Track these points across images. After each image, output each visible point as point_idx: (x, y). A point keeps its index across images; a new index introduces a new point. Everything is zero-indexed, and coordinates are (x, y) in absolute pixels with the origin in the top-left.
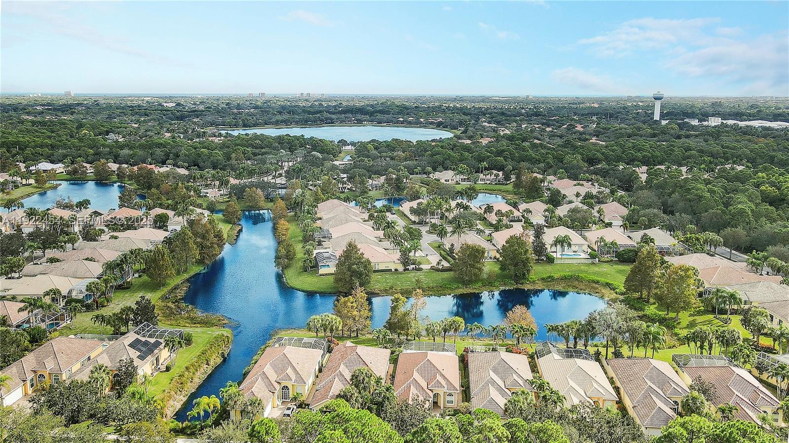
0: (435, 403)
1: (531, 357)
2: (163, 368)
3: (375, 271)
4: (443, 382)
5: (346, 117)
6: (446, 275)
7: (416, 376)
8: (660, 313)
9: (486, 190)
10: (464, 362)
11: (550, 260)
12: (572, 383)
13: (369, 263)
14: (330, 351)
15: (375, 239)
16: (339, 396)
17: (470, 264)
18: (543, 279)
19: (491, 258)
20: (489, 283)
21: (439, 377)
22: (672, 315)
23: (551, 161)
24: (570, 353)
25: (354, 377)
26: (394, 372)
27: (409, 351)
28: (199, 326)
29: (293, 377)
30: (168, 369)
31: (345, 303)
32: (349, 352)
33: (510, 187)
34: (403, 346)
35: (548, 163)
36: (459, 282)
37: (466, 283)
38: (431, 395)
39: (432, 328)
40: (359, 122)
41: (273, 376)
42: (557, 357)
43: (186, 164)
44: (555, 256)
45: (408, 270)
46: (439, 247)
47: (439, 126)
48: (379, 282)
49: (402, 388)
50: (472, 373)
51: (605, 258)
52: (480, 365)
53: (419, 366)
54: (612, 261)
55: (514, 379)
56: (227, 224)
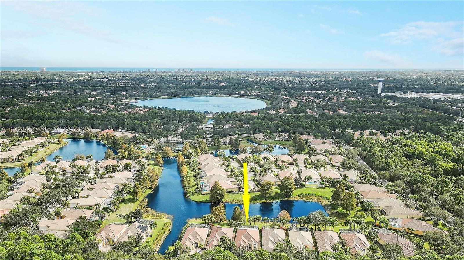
0: (250, 248)
1: (287, 230)
2: (149, 235)
3: (226, 193)
4: (253, 240)
5: (206, 91)
6: (257, 193)
7: (243, 238)
8: (344, 211)
9: (279, 144)
10: (261, 232)
11: (303, 186)
12: (298, 240)
14: (211, 228)
15: (226, 176)
16: (216, 246)
18: (299, 195)
19: (277, 185)
20: (275, 197)
21: (251, 239)
22: (348, 212)
24: (300, 229)
25: (221, 239)
26: (235, 236)
27: (241, 229)
28: (157, 218)
29: (199, 239)
30: (151, 236)
31: (216, 209)
32: (218, 230)
33: (291, 142)
34: (238, 227)
35: (311, 129)
36: (262, 197)
37: (265, 198)
38: (249, 245)
39: (250, 219)
40: (214, 94)
41: (192, 239)
42: (295, 230)
43: (129, 129)
44: (305, 184)
45: (241, 191)
46: (255, 179)
47: (259, 97)
49: (238, 242)
50: (263, 237)
51: (327, 185)
52: (267, 234)
53: (244, 235)
54: (330, 186)
55: (278, 239)
56: (157, 166)
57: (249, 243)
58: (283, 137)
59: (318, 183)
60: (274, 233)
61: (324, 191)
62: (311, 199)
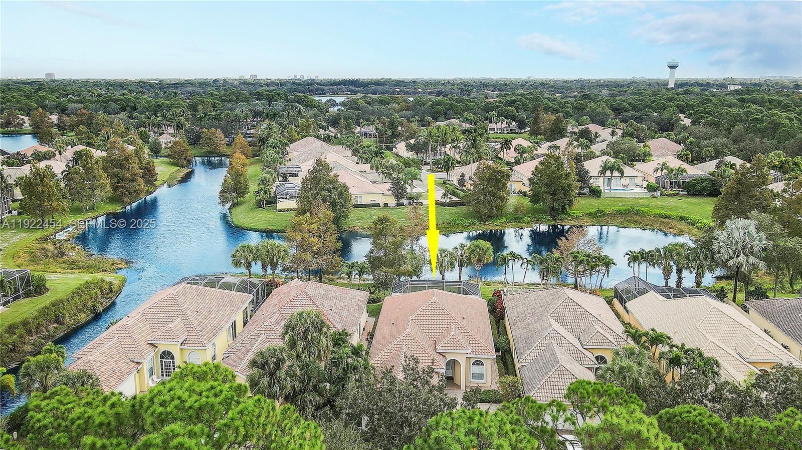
0: (450, 380)
1: (609, 302)
3: (356, 206)
6: (455, 210)
7: (413, 328)
9: (497, 138)
10: (495, 311)
11: (595, 193)
12: (711, 338)
13: (346, 188)
15: (359, 172)
17: (490, 192)
18: (590, 214)
19: (514, 192)
20: (517, 219)
21: (455, 332)
23: (570, 110)
25: (290, 327)
28: (77, 271)
34: (391, 287)
36: (474, 218)
37: (484, 218)
38: (442, 362)
40: (353, 93)
42: (657, 297)
44: (601, 189)
45: (402, 204)
46: (444, 183)
48: (362, 218)
49: (386, 351)
50: (514, 325)
51: (669, 191)
52: (529, 311)
53: (419, 312)
54: (678, 194)
55: (598, 332)
56: (173, 167)
57: (446, 355)
58: (505, 125)
59: (637, 190)
60: (567, 304)
61: (665, 206)
62: (635, 222)
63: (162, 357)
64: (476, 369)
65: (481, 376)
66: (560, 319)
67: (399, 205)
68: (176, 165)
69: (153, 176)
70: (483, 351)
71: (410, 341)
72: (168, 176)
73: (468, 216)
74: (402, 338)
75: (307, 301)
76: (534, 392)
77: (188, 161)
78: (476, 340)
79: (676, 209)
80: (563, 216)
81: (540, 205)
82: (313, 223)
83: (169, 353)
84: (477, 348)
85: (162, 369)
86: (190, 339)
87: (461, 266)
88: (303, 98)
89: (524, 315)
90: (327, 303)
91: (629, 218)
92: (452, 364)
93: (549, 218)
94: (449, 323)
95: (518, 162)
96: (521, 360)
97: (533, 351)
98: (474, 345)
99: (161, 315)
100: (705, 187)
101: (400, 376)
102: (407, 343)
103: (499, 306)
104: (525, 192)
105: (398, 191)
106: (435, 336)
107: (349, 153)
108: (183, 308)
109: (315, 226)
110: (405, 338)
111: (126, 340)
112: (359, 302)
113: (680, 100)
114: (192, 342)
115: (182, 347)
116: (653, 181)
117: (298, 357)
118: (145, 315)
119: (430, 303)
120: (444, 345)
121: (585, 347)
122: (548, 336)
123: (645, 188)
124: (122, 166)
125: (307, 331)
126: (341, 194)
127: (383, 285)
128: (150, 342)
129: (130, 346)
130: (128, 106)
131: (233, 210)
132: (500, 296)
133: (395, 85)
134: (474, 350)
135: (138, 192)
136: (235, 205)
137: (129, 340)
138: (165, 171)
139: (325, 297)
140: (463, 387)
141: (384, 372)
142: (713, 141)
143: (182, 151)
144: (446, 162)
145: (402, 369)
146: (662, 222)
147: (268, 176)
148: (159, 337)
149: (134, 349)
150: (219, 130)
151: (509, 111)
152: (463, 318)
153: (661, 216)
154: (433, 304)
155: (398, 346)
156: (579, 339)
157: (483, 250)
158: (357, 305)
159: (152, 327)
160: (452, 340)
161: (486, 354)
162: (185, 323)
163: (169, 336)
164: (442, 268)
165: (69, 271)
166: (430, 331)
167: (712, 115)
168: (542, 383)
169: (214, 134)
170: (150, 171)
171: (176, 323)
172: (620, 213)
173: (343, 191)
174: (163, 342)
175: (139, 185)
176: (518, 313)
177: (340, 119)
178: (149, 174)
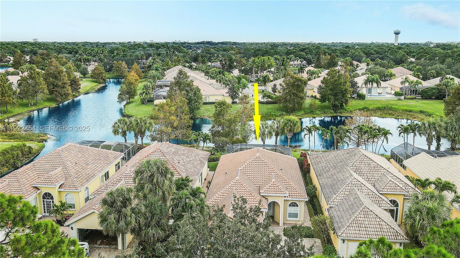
4: (283, 186)
11: (361, 97)
13: (199, 90)
17: (293, 94)
19: (309, 96)
20: (311, 111)
28: (12, 140)
37: (290, 111)
45: (236, 102)
46: (263, 91)
48: (209, 111)
49: (220, 194)
50: (320, 176)
51: (409, 96)
52: (332, 165)
53: (246, 164)
54: (415, 98)
55: (390, 181)
56: (94, 83)
57: (269, 198)
58: (299, 62)
59: (388, 96)
60: (363, 160)
61: (409, 105)
62: (390, 114)
63: (44, 198)
64: (292, 210)
65: (296, 215)
66: (358, 171)
67: (234, 103)
68: (96, 82)
69: (77, 86)
70: (297, 195)
71: (239, 186)
72: (90, 88)
73: (279, 110)
74: (232, 183)
75: (160, 156)
76: (344, 229)
77: (103, 80)
78: (292, 186)
79: (416, 107)
80: (341, 110)
81: (327, 103)
82: (172, 106)
83: (50, 195)
84: (293, 192)
85: (44, 207)
86: (67, 184)
87: (277, 135)
88: (178, 48)
89: (327, 168)
90: (176, 158)
91: (385, 112)
92: (273, 205)
93: (332, 111)
94: (270, 173)
95: (309, 79)
96: (330, 202)
97: (339, 196)
98: (290, 190)
99: (47, 165)
100: (434, 93)
101: (230, 214)
102: (236, 188)
103: (306, 164)
104: (315, 96)
105: (233, 94)
106: (259, 183)
107: (203, 74)
108: (65, 160)
109: (173, 108)
110: (235, 184)
111: (14, 184)
112: (201, 159)
113: (406, 49)
114: (67, 186)
115: (60, 190)
116: (398, 90)
117: (145, 197)
118: (35, 165)
119: (255, 158)
120: (266, 190)
121: (381, 192)
122: (350, 183)
123: (393, 94)
124: (56, 78)
125: (152, 176)
126: (195, 93)
127: (221, 149)
128: (33, 185)
129: (16, 188)
130: (73, 51)
131: (127, 106)
132: (305, 157)
133: (233, 44)
134: (291, 194)
135: (67, 95)
136: (128, 103)
137: (17, 184)
138: (88, 85)
139: (175, 153)
140: (281, 224)
141: (215, 211)
142: (434, 66)
143: (100, 74)
144: (264, 78)
145: (231, 208)
146: (408, 115)
147: (149, 84)
148: (41, 181)
149: (19, 191)
150: (124, 62)
151: (301, 55)
152: (281, 169)
153: (406, 111)
154: (257, 158)
155: (229, 190)
156: (374, 186)
157: (293, 123)
158: (200, 160)
159: (38, 175)
160: (273, 185)
161: (300, 197)
162: (65, 172)
163: (50, 181)
164: (263, 136)
165: (7, 140)
166: (255, 179)
167: (429, 55)
168: (350, 222)
169: (121, 64)
170: (75, 82)
171: (57, 171)
172: (379, 109)
173: (197, 92)
174: (44, 186)
175: (68, 90)
176: (322, 167)
177: (199, 57)
178: (75, 84)
